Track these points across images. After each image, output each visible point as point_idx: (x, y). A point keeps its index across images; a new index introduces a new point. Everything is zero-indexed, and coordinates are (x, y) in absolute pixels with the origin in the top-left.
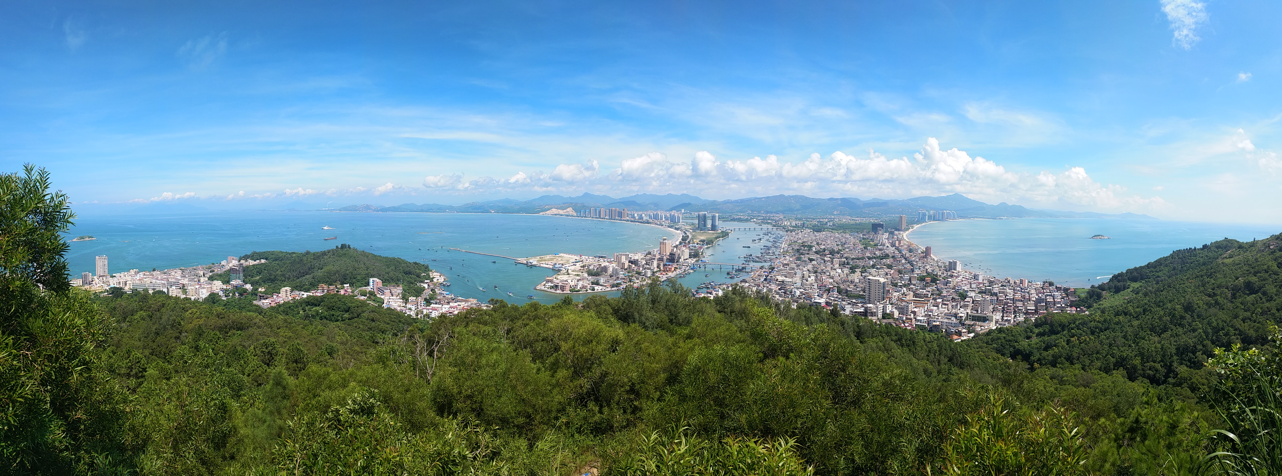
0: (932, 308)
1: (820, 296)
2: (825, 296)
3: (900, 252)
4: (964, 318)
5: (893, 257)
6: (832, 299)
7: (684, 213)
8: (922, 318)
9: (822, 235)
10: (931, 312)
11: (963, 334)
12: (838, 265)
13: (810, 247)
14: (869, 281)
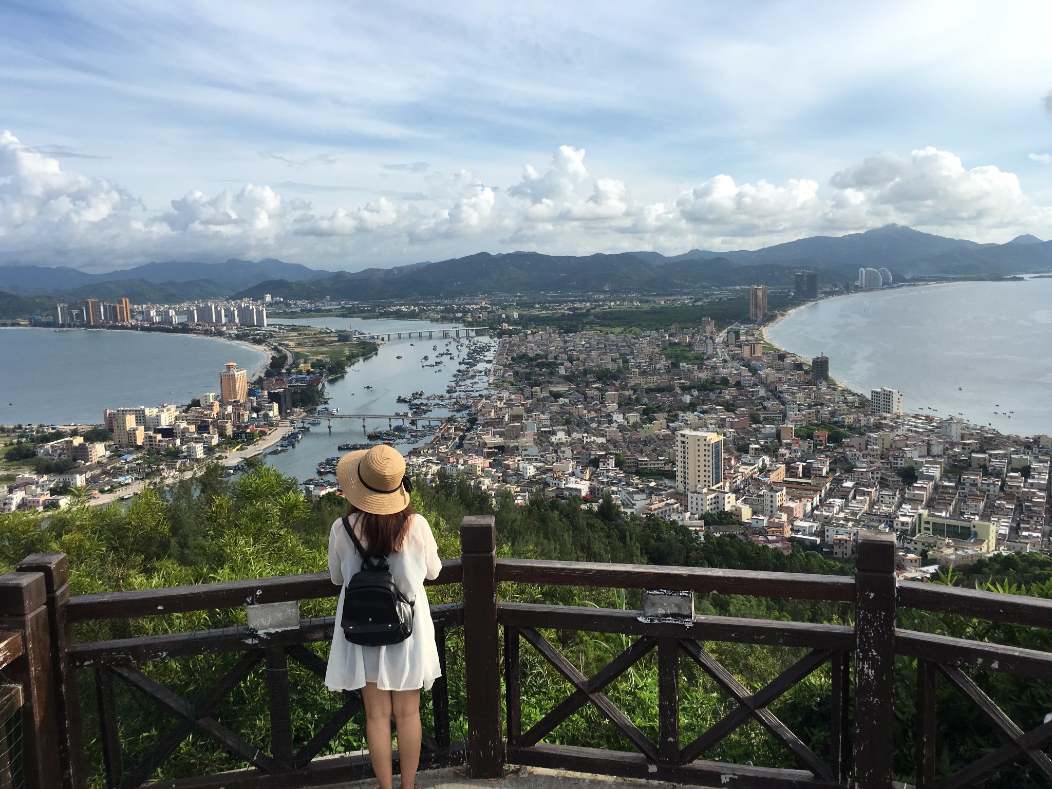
0: (831, 500)
1: (579, 475)
2: (588, 475)
3: (754, 371)
4: (911, 528)
5: (738, 384)
6: (605, 480)
7: (270, 304)
8: (806, 524)
9: (579, 340)
10: (828, 509)
12: (615, 406)
13: (554, 366)
14: (683, 439)
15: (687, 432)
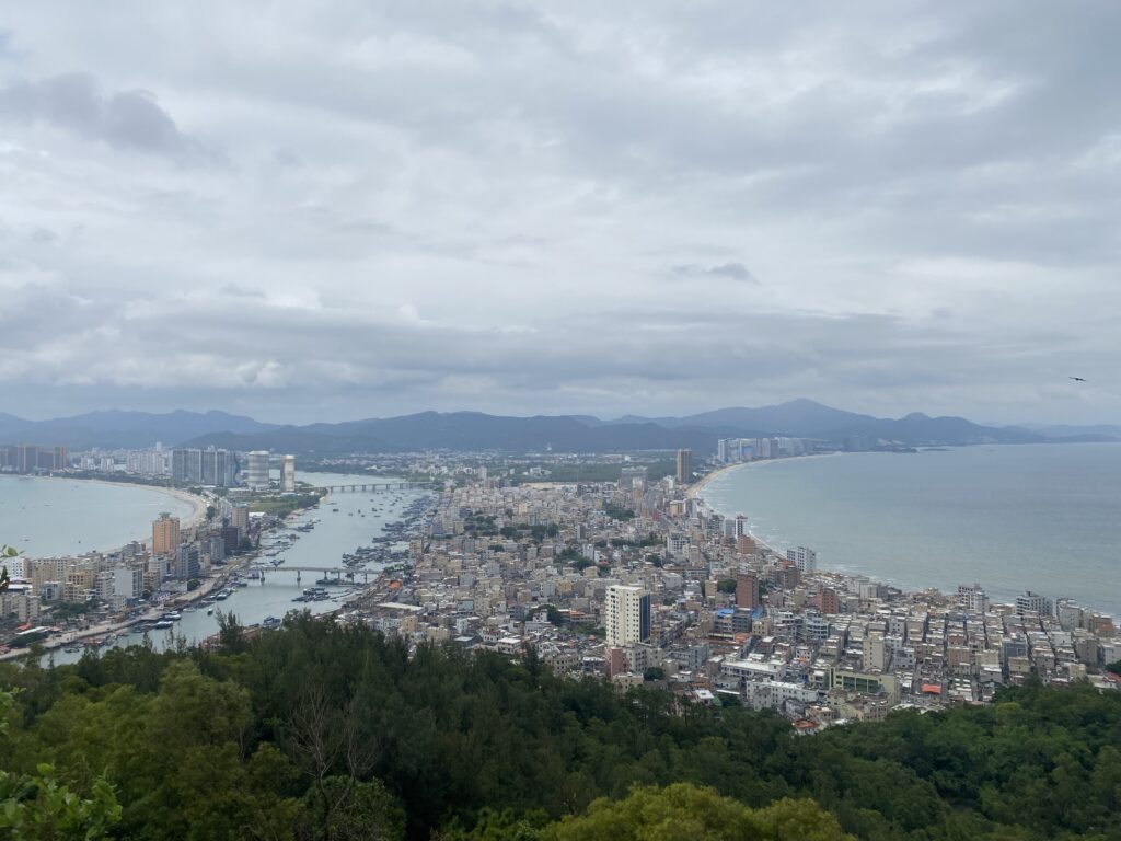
14: (613, 593)
15: (616, 587)
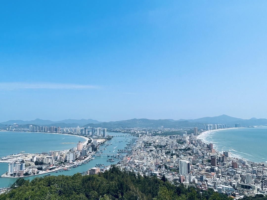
0: (216, 178)
1: (156, 170)
2: (158, 170)
4: (236, 186)
6: (162, 171)
8: (211, 184)
9: (156, 138)
10: (216, 181)
11: (236, 195)
12: (164, 153)
13: (150, 144)
15: (181, 160)
